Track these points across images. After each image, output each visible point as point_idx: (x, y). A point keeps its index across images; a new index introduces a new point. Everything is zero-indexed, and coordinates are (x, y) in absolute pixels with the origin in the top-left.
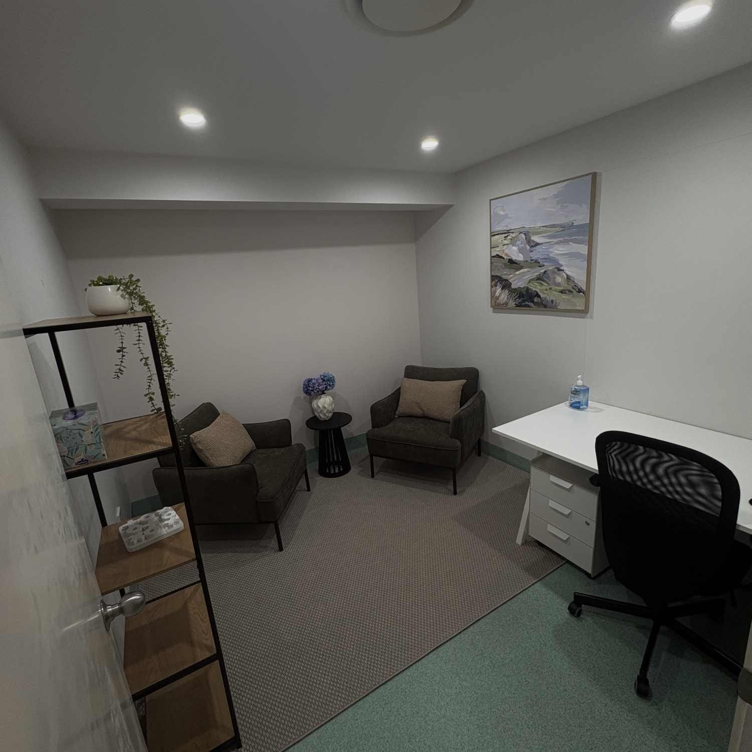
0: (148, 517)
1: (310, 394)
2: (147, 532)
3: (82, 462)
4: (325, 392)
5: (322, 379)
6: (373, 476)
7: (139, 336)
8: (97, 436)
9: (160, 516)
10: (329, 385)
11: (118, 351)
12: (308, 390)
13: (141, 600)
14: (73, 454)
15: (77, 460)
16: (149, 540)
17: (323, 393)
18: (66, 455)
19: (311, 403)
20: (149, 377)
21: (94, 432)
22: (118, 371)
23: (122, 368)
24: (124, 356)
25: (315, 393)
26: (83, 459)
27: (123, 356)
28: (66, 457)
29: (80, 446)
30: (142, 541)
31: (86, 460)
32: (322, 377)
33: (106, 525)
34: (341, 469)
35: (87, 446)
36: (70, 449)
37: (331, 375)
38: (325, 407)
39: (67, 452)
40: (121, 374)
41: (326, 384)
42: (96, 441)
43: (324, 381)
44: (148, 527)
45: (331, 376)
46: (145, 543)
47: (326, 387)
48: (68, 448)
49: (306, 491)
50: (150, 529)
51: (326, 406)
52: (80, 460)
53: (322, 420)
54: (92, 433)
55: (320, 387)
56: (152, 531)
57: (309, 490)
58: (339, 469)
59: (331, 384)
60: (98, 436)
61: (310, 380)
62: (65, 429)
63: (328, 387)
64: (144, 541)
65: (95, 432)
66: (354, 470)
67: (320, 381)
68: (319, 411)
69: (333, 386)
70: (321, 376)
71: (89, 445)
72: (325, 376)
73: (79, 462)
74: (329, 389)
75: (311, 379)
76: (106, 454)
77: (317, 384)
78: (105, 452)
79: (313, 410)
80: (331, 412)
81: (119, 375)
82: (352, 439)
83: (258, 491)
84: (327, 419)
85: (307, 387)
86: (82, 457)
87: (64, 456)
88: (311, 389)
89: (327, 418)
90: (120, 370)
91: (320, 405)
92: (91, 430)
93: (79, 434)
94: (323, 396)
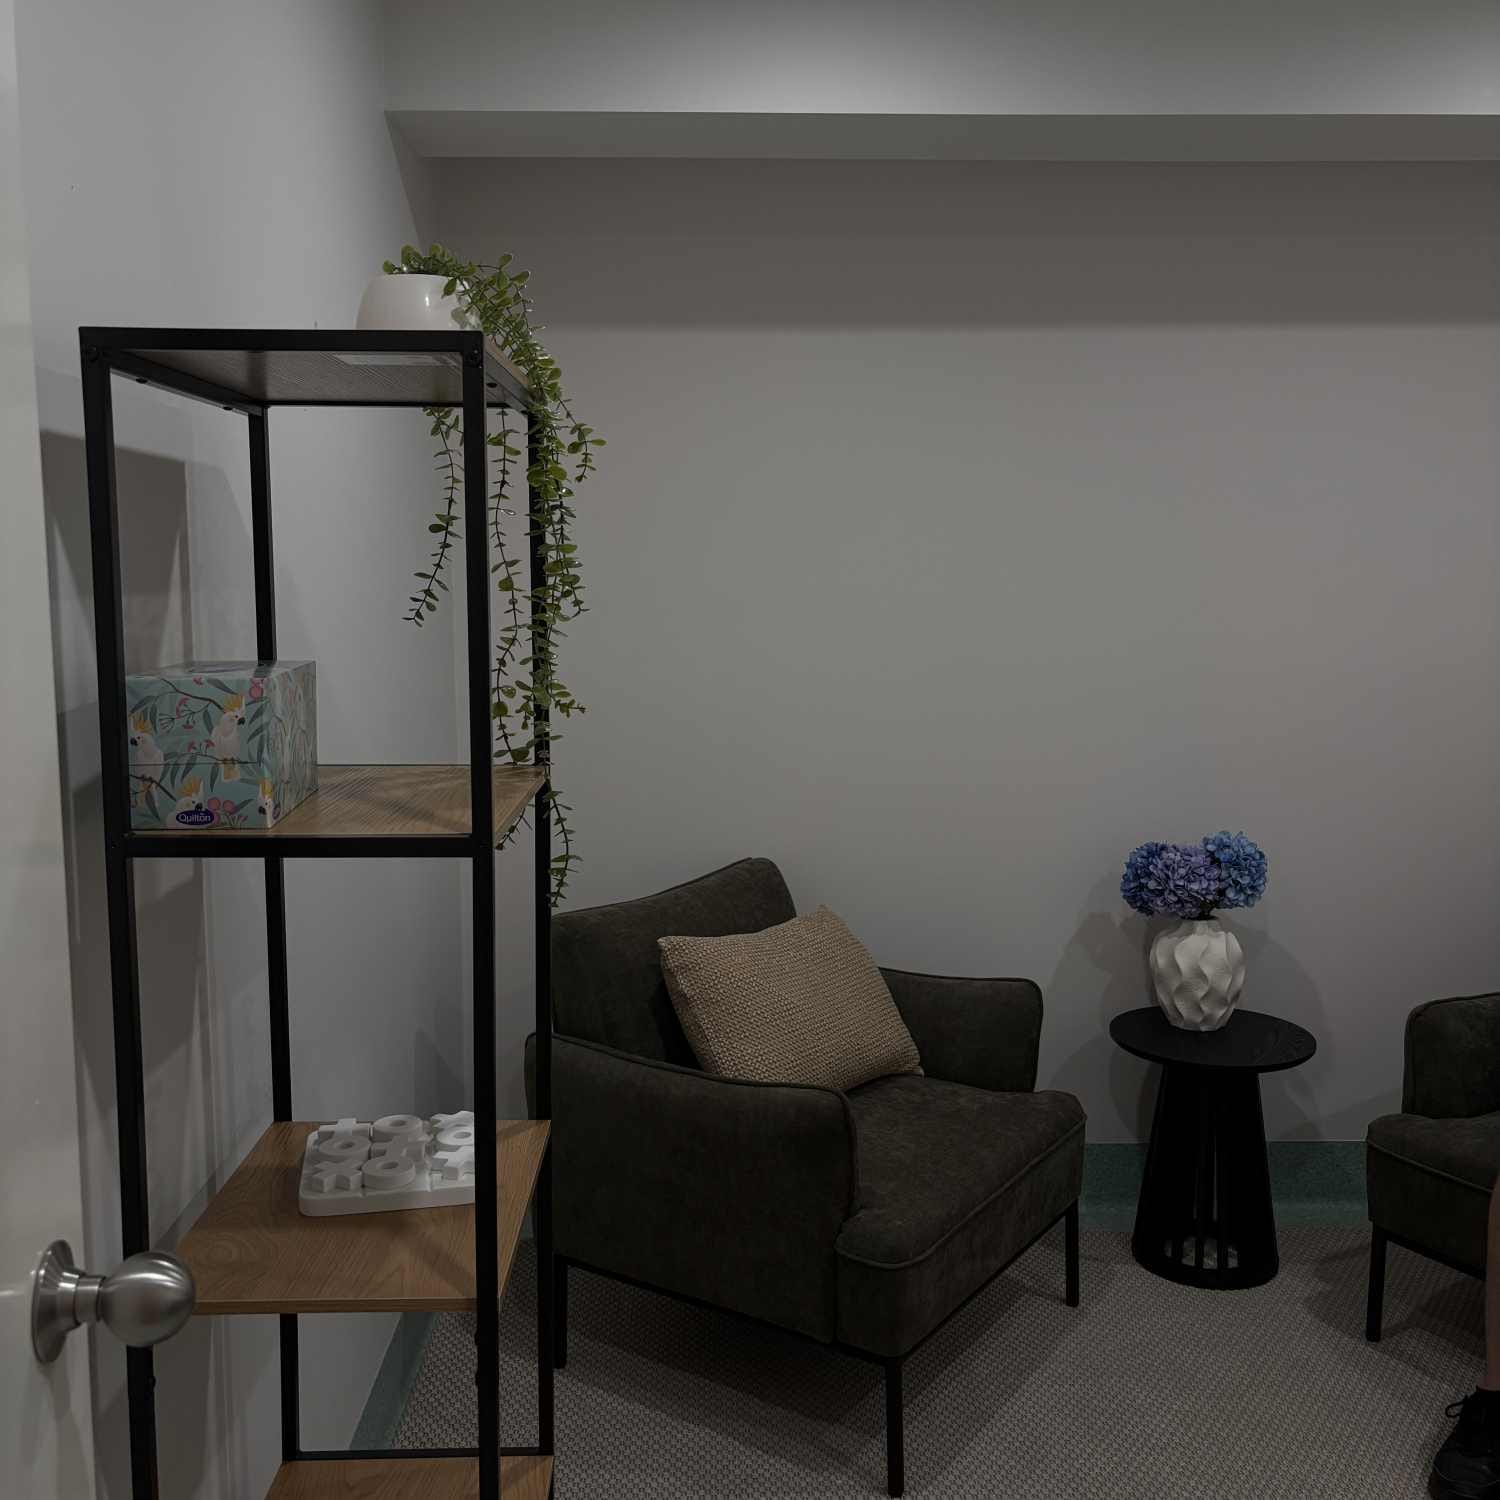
0: (402, 1123)
1: (1145, 908)
2: (376, 1166)
3: (196, 818)
4: (1214, 912)
5: (1211, 854)
6: (1373, 1334)
7: (503, 483)
8: (254, 735)
9: (435, 1131)
10: (1237, 883)
11: (435, 529)
12: (1142, 887)
13: (172, 1297)
14: (177, 781)
15: (185, 804)
16: (370, 1193)
17: (1204, 916)
18: (158, 781)
19: (1147, 949)
20: (509, 629)
21: (247, 721)
22: (422, 596)
23: (436, 589)
24: (448, 546)
25: (1166, 903)
26: (199, 806)
27: (445, 545)
28: (154, 785)
29: (199, 759)
30: (347, 1190)
31: (207, 813)
32: (1211, 847)
33: (289, 1118)
34: (1233, 1263)
35: (222, 766)
36: (171, 761)
37: (1251, 844)
38: (1201, 976)
39: (162, 768)
40: (431, 608)
41: (1220, 880)
42: (250, 756)
43: (1215, 862)
44: (383, 1153)
45: (1249, 850)
46: (353, 1198)
47: (1222, 892)
48: (166, 757)
49: (1062, 1301)
50: (388, 1159)
51: (1207, 970)
52: (193, 808)
53: (1181, 1025)
54: (241, 721)
55: (1195, 886)
56: (393, 1166)
57: (1072, 1299)
58: (1223, 1259)
59: (1245, 881)
60: (258, 737)
61: (1155, 851)
62: (171, 688)
63: (1231, 894)
64: (354, 1192)
65: (252, 721)
66: (1291, 1285)
67: (1198, 859)
68: (1175, 984)
69: (1252, 892)
70: (1206, 842)
71: (225, 761)
72: (1223, 846)
73: (189, 813)
74: (1234, 904)
75: (1164, 848)
76: (269, 811)
77: (1182, 871)
78: (268, 802)
79: (1152, 979)
80: (1223, 1002)
81: (424, 611)
82: (1309, 1151)
83: (849, 1213)
84: (1204, 1029)
85: (1137, 877)
86: (198, 798)
87: (151, 780)
88: (1152, 885)
89: (1206, 1020)
90: (428, 592)
91: (1183, 962)
92: (240, 713)
93: (206, 716)
94: (1200, 925)
